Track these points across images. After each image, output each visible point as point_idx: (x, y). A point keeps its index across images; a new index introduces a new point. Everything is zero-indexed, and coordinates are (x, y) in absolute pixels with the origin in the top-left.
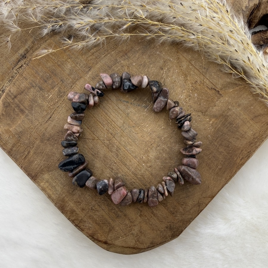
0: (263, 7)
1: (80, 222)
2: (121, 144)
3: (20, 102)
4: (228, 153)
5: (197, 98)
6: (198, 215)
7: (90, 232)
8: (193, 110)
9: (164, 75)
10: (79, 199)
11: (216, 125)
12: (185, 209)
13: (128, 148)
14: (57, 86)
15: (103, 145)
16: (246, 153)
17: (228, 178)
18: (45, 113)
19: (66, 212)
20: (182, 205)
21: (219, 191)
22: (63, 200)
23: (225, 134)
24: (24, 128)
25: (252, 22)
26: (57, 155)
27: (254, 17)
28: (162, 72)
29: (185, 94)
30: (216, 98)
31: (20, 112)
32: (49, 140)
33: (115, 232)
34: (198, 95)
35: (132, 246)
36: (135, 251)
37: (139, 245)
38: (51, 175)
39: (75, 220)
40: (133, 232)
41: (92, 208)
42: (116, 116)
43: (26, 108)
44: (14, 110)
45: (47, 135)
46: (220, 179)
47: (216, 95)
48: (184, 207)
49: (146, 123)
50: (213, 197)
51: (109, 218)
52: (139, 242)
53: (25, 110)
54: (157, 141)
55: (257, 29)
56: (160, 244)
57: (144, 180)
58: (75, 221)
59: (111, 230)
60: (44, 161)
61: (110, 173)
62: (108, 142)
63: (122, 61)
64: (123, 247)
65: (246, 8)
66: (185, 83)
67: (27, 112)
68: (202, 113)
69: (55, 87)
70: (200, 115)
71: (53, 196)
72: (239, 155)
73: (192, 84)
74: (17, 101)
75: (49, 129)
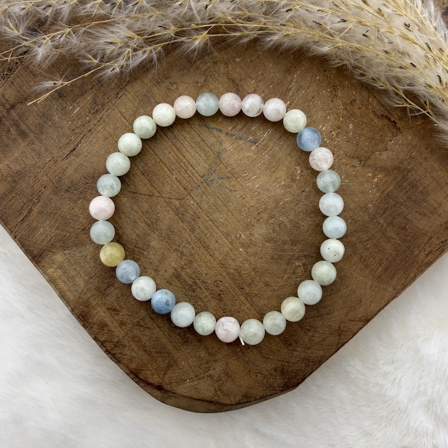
1: (115, 346)
2: (201, 208)
3: (20, 117)
4: (404, 241)
5: (353, 132)
6: (337, 351)
7: (133, 366)
8: (343, 154)
9: (293, 83)
10: (115, 304)
11: (384, 187)
12: (314, 338)
13: (215, 216)
14: (90, 91)
15: (168, 208)
16: (437, 242)
17: (399, 287)
18: (64, 140)
19: (91, 325)
20: (309, 330)
21: (379, 311)
22: (87, 304)
23: (401, 204)
24: (24, 166)
28: (289, 78)
29: (330, 123)
30: (390, 135)
31: (20, 135)
32: (68, 191)
33: (179, 371)
34: (355, 127)
35: (208, 399)
36: (213, 407)
37: (221, 396)
38: (68, 256)
39: (105, 341)
40: (212, 372)
41: (138, 322)
42: (197, 155)
43: (30, 129)
44: (9, 131)
45: (67, 182)
46: (385, 287)
47: (389, 129)
48: (310, 334)
49: (253, 172)
50: (367, 321)
51: (169, 343)
52: (222, 392)
53: (28, 131)
54: (269, 207)
56: (260, 398)
57: (240, 278)
58: (106, 344)
59: (172, 366)
60: (57, 228)
61: (178, 260)
62: (177, 203)
63: (216, 54)
64: (191, 398)
66: (332, 102)
67: (32, 135)
68: (361, 161)
69: (86, 92)
70: (355, 165)
71: (69, 294)
72: (425, 245)
73: (345, 104)
74: (14, 114)
75: (70, 171)
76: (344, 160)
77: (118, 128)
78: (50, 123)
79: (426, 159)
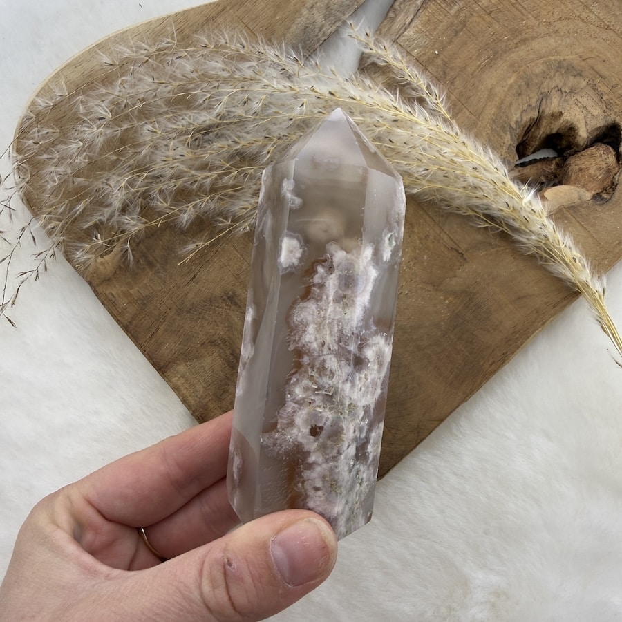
0: (544, 122)
3: (148, 249)
4: (471, 353)
5: (427, 262)
6: (417, 445)
11: (454, 308)
12: (396, 435)
16: (499, 354)
17: (468, 392)
21: (451, 412)
23: (468, 322)
24: (151, 291)
25: (528, 145)
26: (200, 337)
27: (532, 137)
29: (409, 255)
30: (458, 264)
31: (148, 265)
34: (429, 257)
38: (189, 366)
43: (156, 260)
44: (138, 261)
45: (188, 305)
46: (456, 392)
47: (457, 260)
48: (394, 431)
50: (442, 420)
53: (155, 262)
55: (539, 155)
60: (180, 344)
65: (516, 124)
66: (410, 237)
67: (158, 265)
68: (434, 286)
70: (430, 289)
71: (190, 399)
72: (489, 357)
73: (420, 239)
74: (143, 247)
75: (191, 296)
76: (420, 286)
77: (231, 259)
78: (173, 255)
79: (488, 284)
